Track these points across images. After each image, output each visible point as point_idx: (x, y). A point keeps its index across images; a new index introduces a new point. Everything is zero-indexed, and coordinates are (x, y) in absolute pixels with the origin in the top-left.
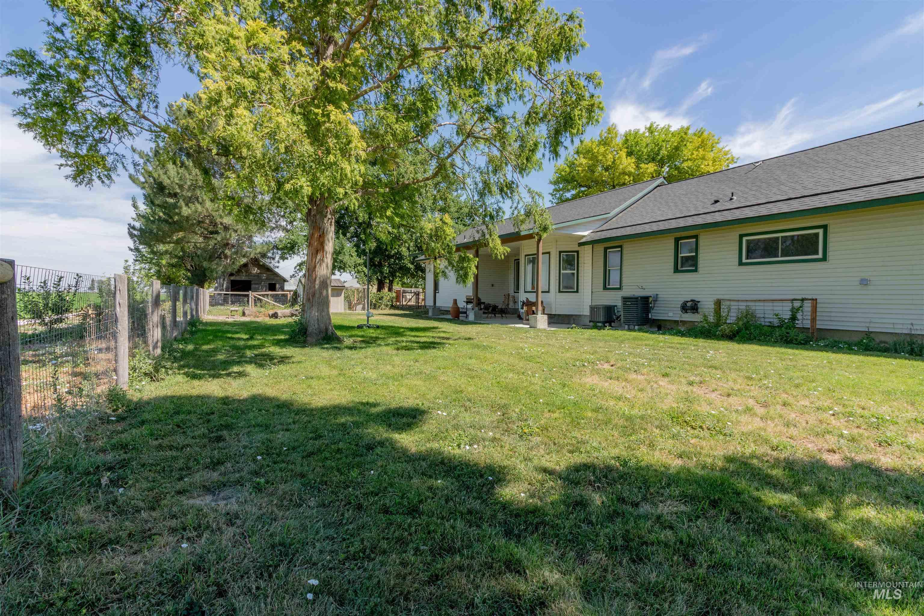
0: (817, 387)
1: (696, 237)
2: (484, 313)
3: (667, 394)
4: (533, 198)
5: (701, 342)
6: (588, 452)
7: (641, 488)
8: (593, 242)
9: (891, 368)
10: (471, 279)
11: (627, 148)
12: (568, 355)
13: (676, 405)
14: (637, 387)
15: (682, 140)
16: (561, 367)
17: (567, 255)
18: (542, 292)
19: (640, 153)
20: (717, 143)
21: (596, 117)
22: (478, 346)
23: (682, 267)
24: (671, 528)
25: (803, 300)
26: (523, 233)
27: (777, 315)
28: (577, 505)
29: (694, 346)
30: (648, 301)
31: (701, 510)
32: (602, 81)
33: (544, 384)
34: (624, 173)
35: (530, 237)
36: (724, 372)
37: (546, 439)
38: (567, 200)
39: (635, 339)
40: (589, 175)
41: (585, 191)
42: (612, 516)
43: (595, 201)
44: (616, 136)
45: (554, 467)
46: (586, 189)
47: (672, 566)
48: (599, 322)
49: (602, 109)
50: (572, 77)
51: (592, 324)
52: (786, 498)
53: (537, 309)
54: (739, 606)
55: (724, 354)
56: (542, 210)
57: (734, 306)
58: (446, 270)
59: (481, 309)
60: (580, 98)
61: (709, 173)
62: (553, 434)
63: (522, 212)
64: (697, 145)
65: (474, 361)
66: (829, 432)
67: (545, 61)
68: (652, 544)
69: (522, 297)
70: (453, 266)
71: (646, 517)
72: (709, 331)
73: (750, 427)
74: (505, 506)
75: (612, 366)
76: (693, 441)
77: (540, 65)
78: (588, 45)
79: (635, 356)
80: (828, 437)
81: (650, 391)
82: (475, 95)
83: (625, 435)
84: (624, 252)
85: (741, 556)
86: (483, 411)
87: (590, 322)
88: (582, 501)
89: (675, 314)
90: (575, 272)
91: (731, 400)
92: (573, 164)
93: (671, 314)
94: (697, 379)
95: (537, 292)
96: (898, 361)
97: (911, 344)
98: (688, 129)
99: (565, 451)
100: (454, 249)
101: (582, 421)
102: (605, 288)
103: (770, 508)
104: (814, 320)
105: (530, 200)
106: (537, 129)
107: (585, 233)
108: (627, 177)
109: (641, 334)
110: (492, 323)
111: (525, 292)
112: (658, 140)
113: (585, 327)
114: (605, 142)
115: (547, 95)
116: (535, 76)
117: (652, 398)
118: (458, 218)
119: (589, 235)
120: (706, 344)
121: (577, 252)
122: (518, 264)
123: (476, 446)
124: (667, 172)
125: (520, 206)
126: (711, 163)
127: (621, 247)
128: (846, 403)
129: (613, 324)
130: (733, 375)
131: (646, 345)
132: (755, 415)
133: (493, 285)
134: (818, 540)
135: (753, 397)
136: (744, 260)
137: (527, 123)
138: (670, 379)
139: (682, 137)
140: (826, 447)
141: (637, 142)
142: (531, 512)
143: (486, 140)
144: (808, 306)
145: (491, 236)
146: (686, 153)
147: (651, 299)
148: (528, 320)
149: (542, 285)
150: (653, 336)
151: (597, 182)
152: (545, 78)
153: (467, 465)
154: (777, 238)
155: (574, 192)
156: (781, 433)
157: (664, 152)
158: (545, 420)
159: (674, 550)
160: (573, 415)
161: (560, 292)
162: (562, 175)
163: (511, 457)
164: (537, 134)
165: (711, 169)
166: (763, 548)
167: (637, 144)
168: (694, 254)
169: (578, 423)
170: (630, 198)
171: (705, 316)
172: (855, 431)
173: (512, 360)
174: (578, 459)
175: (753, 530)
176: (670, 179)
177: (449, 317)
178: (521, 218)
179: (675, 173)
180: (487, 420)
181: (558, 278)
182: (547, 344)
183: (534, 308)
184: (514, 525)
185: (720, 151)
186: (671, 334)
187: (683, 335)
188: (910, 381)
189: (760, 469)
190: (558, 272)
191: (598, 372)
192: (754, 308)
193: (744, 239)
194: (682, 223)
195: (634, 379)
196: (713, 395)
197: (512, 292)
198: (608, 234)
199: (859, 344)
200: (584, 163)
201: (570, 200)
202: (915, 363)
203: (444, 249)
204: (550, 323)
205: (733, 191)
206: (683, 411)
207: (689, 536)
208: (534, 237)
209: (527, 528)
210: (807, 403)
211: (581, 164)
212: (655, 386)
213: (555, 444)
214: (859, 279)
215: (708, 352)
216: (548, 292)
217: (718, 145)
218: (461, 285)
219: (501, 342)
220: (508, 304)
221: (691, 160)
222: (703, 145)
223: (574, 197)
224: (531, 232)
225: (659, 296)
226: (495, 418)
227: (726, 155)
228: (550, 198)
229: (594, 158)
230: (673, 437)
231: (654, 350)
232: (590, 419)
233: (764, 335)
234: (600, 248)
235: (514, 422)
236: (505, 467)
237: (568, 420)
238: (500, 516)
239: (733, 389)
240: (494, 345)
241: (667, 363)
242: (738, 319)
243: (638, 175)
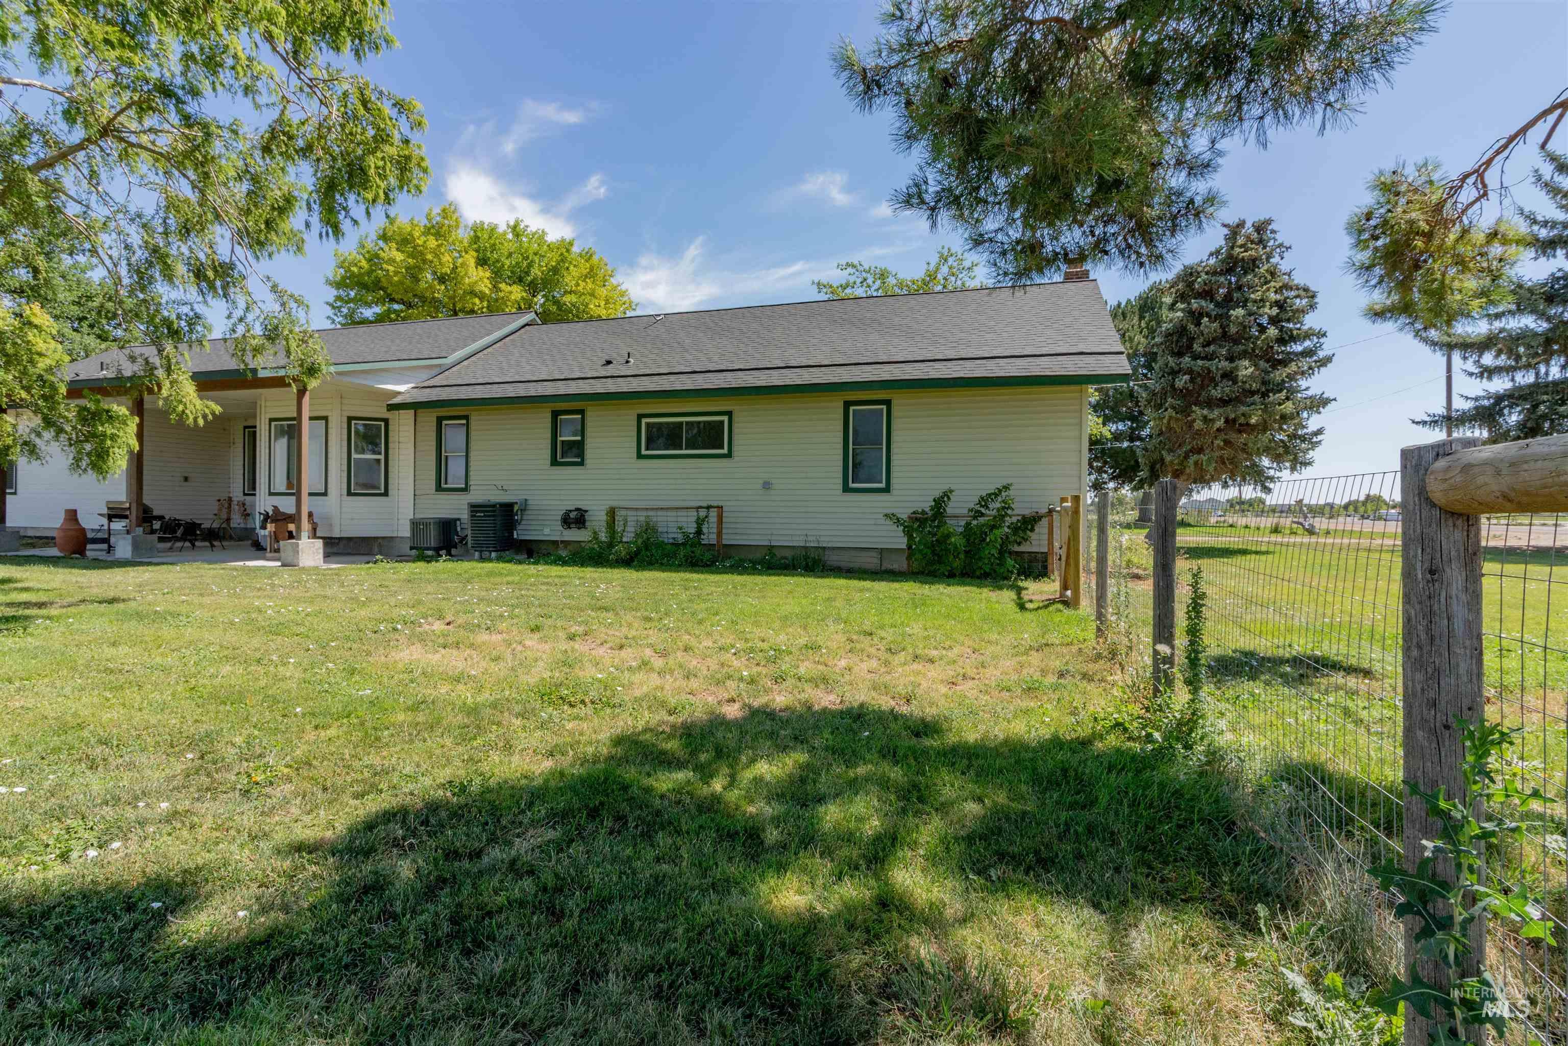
0: (719, 620)
1: (582, 412)
2: (161, 540)
3: (536, 660)
4: (283, 305)
5: (590, 572)
6: (394, 787)
7: (487, 824)
8: (416, 406)
9: (789, 588)
10: (120, 462)
11: (477, 251)
12: (363, 613)
13: (549, 674)
14: (489, 654)
15: (563, 260)
16: (348, 639)
17: (365, 425)
18: (310, 494)
19: (499, 265)
20: (611, 276)
21: (415, 182)
22: (139, 616)
23: (562, 457)
24: (531, 873)
25: (708, 507)
26: (262, 374)
27: (681, 528)
28: (366, 893)
29: (580, 578)
30: (512, 510)
31: (577, 829)
32: (425, 120)
33: (308, 675)
34: (473, 293)
35: (279, 382)
36: (617, 614)
37: (306, 785)
38: (364, 322)
39: (490, 574)
40: (408, 282)
41: (402, 311)
42: (430, 892)
43: (419, 331)
44: (457, 227)
45: (319, 835)
46: (402, 307)
47: (529, 934)
48: (428, 549)
49: (425, 171)
50: (366, 92)
51: (414, 552)
52: (681, 776)
53: (299, 528)
54: (619, 951)
55: (618, 588)
56: (305, 332)
57: (632, 517)
58: (38, 441)
59: (153, 532)
60: (382, 138)
61: (599, 319)
62: (322, 770)
63: (258, 330)
64: (585, 272)
65: (123, 650)
66: (729, 677)
67: (308, 39)
68: (500, 910)
69: (264, 503)
70: (60, 431)
71: (493, 869)
72: (600, 555)
73: (645, 688)
74: (191, 955)
75: (448, 624)
76: (569, 726)
77: (298, 43)
78: (397, 44)
79: (490, 602)
80: (729, 683)
81: (509, 658)
82: (122, 44)
83: (464, 740)
84: (473, 425)
85: (624, 877)
86: (143, 760)
87: (412, 548)
88: (377, 881)
89: (551, 531)
90: (382, 457)
91: (623, 653)
92: (377, 256)
93: (547, 531)
94: (580, 629)
95: (298, 495)
96: (795, 579)
97: (806, 557)
98: (571, 244)
99: (346, 798)
100: (63, 390)
101: (386, 733)
102: (439, 488)
103: (662, 797)
104: (719, 534)
105: (277, 307)
106: (291, 169)
107: (402, 388)
108: (477, 301)
109: (501, 565)
110: (182, 562)
111: (271, 494)
112: (526, 251)
113: (402, 558)
114: (437, 231)
115: (313, 107)
116: (285, 60)
117: (513, 669)
118: (81, 319)
119: (407, 392)
120: (596, 575)
121: (386, 421)
122: (253, 436)
123: (116, 845)
124: (542, 305)
125: (250, 317)
126: (603, 303)
127: (466, 417)
128: (748, 636)
129: (453, 551)
130: (629, 617)
131: (508, 583)
132: (652, 669)
133: (186, 479)
134: (712, 820)
135: (651, 645)
136: (644, 452)
137: (266, 149)
138: (541, 634)
139: (562, 254)
140: (727, 696)
141: (494, 245)
142: (261, 943)
143: (158, 156)
144: (713, 513)
145: (169, 370)
146: (569, 279)
147: (516, 508)
148: (277, 551)
149: (310, 478)
150: (520, 567)
151: (423, 299)
152: (309, 73)
153: (86, 897)
154: (681, 423)
155: (378, 309)
156: (679, 691)
157: (536, 272)
158: (305, 747)
159: (534, 906)
160: (369, 725)
161: (349, 493)
162: (353, 274)
163: (217, 844)
164: (291, 178)
165: (603, 313)
166: (650, 854)
167: (493, 248)
168: (579, 438)
169: (378, 739)
170: (482, 338)
171: (595, 533)
172: (755, 670)
173: (231, 637)
174: (373, 805)
175: (642, 834)
176: (545, 318)
177: (54, 552)
178: (254, 342)
179: (554, 308)
180: (156, 778)
181: (345, 468)
182: (318, 596)
183: (292, 527)
184: (214, 986)
185: (615, 288)
186: (546, 563)
187: (565, 563)
188: (804, 601)
189: (653, 745)
190: (345, 456)
191: (422, 639)
192: (655, 519)
193: (644, 421)
194: (562, 389)
195: (484, 643)
196: (601, 651)
197: (237, 494)
198: (445, 394)
199: (761, 562)
200: (398, 259)
201: (371, 322)
202: (810, 580)
203: (28, 389)
204: (327, 556)
205: (629, 350)
206: (559, 682)
207: (557, 875)
208: (289, 385)
209: (249, 979)
210: (710, 644)
211: (394, 261)
212: (519, 648)
213: (325, 789)
214: (761, 482)
215: (598, 587)
216: (325, 494)
217: (612, 280)
218: (91, 476)
219: (207, 600)
220: (228, 520)
221: (575, 292)
222: (591, 274)
223: (380, 319)
224: (282, 373)
225: (530, 502)
226: (179, 768)
227: (622, 296)
228: (330, 312)
229: (417, 253)
230: (542, 726)
231: (520, 590)
232: (401, 726)
233: (667, 555)
234: (429, 419)
235: (228, 768)
236: (198, 869)
237: (357, 735)
238: (179, 980)
239: (626, 638)
240: (183, 609)
241: (539, 610)
242: (637, 535)
243: (497, 300)
